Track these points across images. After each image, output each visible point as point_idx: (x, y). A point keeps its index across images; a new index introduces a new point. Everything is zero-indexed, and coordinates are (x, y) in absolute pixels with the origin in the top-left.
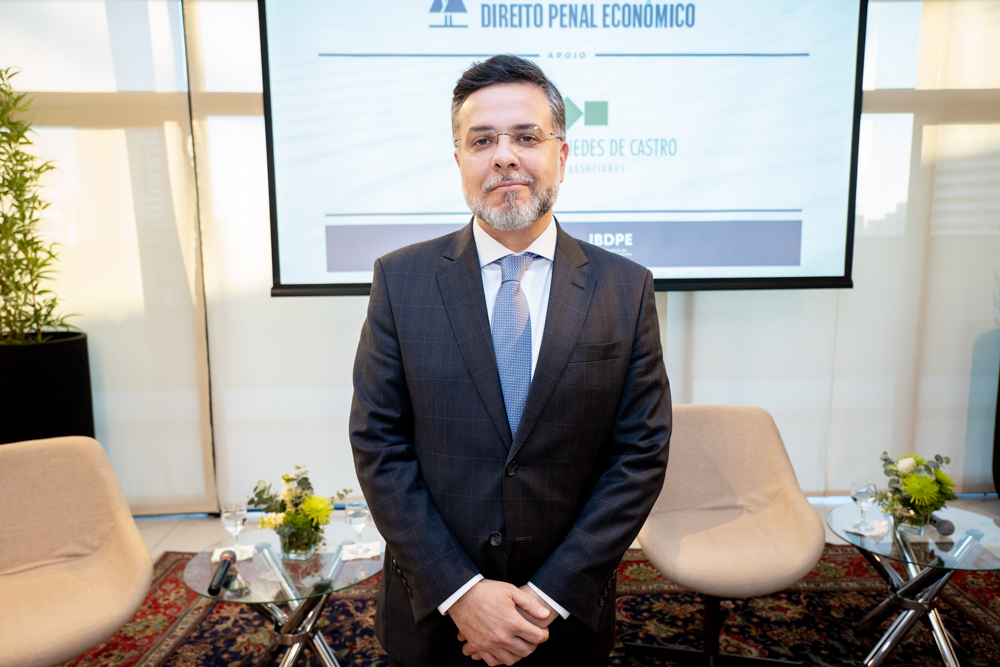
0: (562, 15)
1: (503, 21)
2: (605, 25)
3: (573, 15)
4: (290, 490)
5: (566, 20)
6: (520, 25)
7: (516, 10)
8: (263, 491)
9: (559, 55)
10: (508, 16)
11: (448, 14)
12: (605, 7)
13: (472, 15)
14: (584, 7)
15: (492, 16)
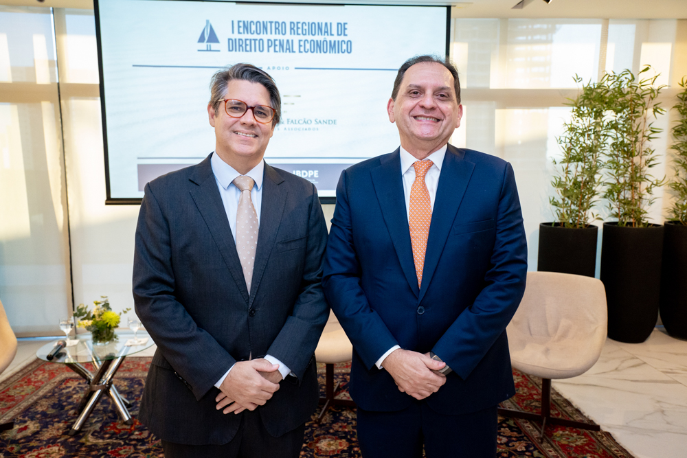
0: (275, 45)
1: (241, 48)
2: (300, 52)
3: (281, 45)
4: (98, 309)
5: (277, 48)
6: (251, 51)
7: (248, 42)
8: (82, 309)
10: (244, 45)
11: (209, 44)
12: (300, 41)
13: (223, 45)
14: (288, 41)
15: (234, 45)
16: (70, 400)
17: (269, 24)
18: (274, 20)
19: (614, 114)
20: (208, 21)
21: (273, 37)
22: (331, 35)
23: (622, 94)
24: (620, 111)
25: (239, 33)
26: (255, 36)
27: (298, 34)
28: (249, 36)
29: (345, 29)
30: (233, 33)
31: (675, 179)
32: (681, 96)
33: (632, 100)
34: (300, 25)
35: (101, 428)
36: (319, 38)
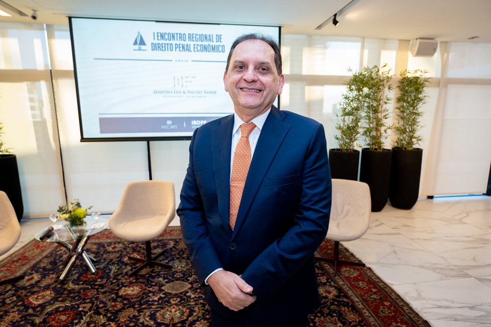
0: (180, 47)
1: (159, 49)
2: (194, 51)
3: (183, 47)
4: (73, 207)
5: (181, 49)
6: (165, 50)
7: (163, 45)
8: (62, 207)
9: (179, 61)
10: (161, 47)
11: (140, 46)
12: (194, 45)
13: (148, 46)
14: (187, 45)
15: (155, 47)
16: (61, 259)
17: (176, 35)
18: (179, 32)
19: (368, 90)
20: (139, 33)
21: (178, 42)
22: (213, 41)
23: (372, 79)
24: (371, 88)
26: (168, 42)
27: (193, 41)
28: (164, 42)
29: (221, 38)
30: (154, 39)
31: (397, 125)
32: (400, 81)
33: (377, 82)
34: (194, 36)
35: (78, 278)
36: (205, 43)
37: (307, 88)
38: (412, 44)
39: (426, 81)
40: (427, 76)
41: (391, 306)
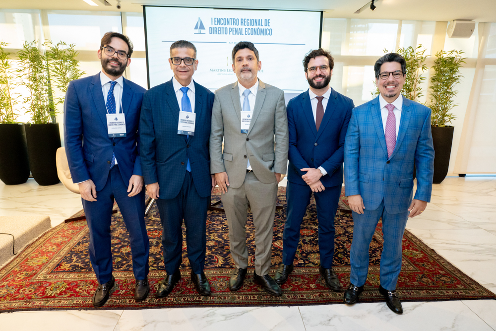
0: (233, 31)
2: (246, 34)
3: (236, 31)
5: (234, 33)
6: (221, 34)
7: (219, 29)
9: (232, 43)
10: (217, 31)
11: (200, 30)
12: (246, 29)
13: (207, 30)
14: (240, 29)
15: (213, 31)
17: (230, 20)
18: (233, 18)
20: (199, 18)
21: (232, 26)
22: (262, 25)
25: (215, 24)
26: (223, 26)
27: (245, 25)
28: (220, 26)
29: (269, 23)
30: (212, 24)
32: (436, 61)
33: (412, 63)
34: (246, 21)
36: (255, 27)
37: (345, 68)
38: (449, 25)
39: (461, 61)
40: (463, 56)
41: (406, 241)
